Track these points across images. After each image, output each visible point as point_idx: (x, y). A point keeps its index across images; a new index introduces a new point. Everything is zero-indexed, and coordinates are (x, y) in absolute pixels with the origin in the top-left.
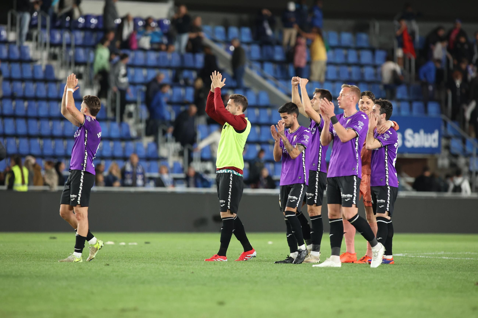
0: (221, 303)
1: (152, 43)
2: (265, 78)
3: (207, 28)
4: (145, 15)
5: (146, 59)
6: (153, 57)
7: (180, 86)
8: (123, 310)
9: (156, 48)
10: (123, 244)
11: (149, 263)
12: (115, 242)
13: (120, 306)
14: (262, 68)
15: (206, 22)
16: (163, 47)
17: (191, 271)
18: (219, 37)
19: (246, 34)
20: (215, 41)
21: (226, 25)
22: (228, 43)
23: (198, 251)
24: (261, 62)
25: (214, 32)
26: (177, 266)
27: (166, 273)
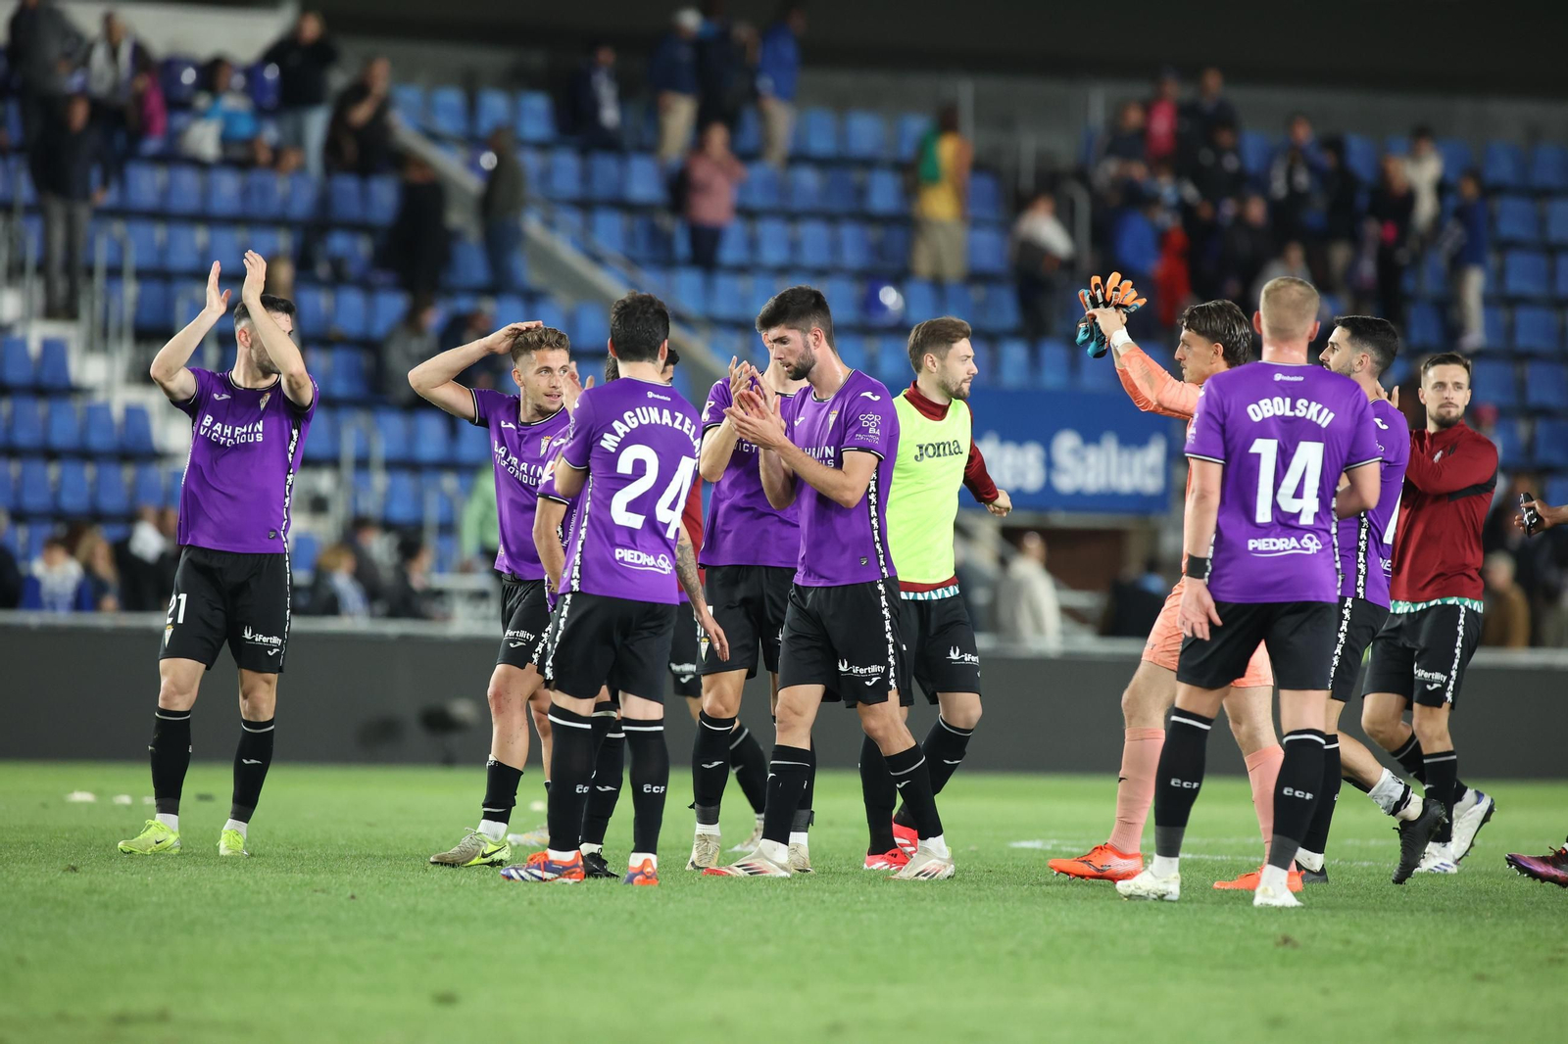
0: (446, 999)
1: (226, 140)
2: (596, 259)
3: (409, 95)
4: (205, 50)
5: (206, 194)
6: (227, 187)
7: (317, 283)
8: (122, 1020)
9: (238, 156)
10: (126, 800)
11: (210, 864)
12: (98, 793)
13: (112, 1005)
14: (589, 228)
15: (404, 74)
16: (264, 156)
17: (349, 894)
18: (446, 124)
19: (535, 114)
20: (434, 137)
21: (471, 88)
22: (474, 142)
23: (370, 825)
24: (585, 205)
25: (429, 106)
26: (301, 875)
27: (263, 899)
